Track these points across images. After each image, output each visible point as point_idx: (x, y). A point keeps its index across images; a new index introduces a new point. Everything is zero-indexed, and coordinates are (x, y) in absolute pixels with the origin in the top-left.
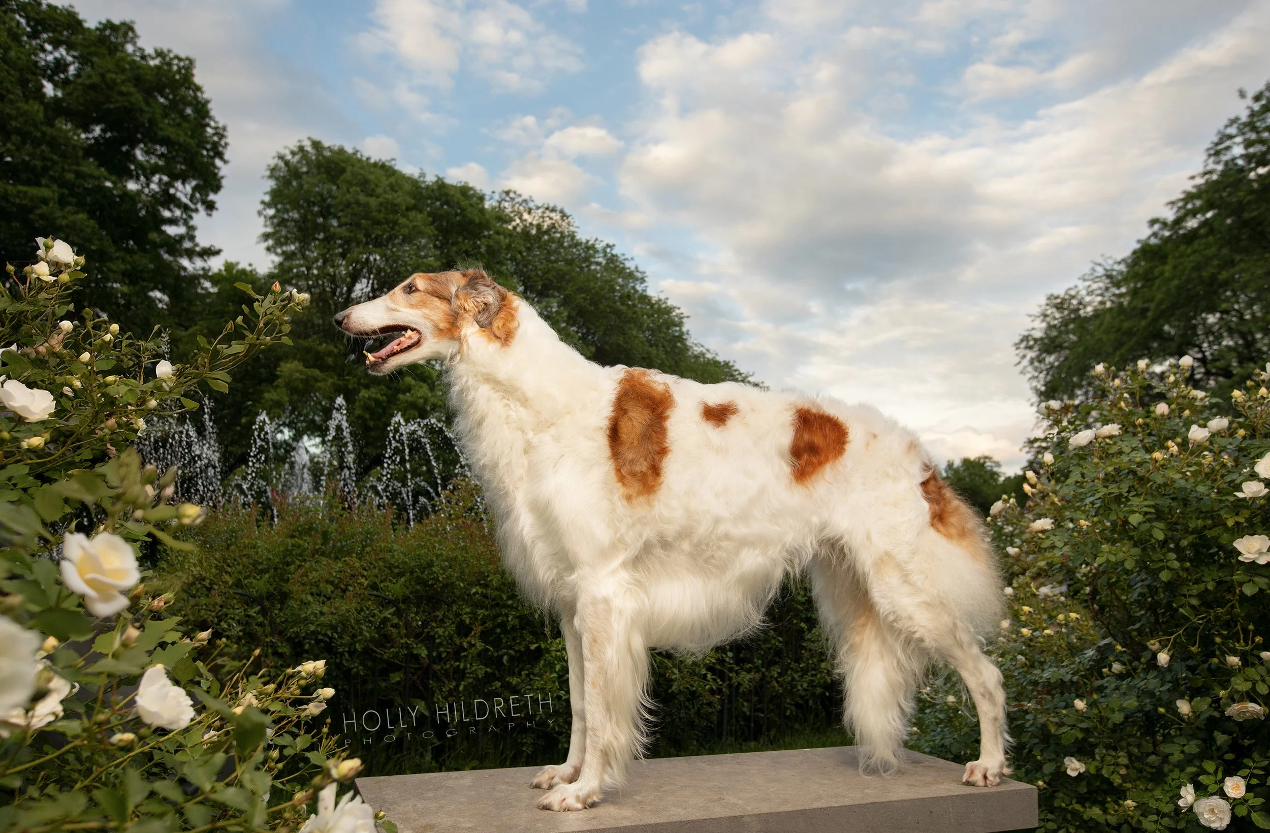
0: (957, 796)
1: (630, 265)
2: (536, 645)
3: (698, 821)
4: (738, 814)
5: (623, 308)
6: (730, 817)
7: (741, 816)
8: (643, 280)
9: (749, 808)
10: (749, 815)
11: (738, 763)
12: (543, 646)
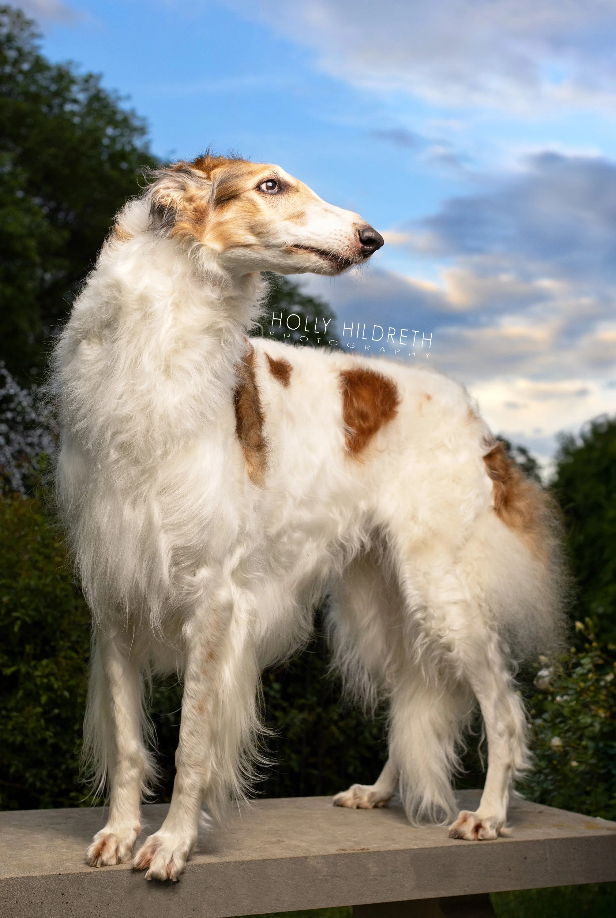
0: (555, 840)
1: (124, 106)
2: (13, 669)
3: (255, 861)
4: (301, 855)
5: (114, 174)
6: (291, 859)
7: (306, 858)
8: (142, 131)
9: (314, 850)
10: (315, 857)
11: (297, 807)
12: (23, 670)
